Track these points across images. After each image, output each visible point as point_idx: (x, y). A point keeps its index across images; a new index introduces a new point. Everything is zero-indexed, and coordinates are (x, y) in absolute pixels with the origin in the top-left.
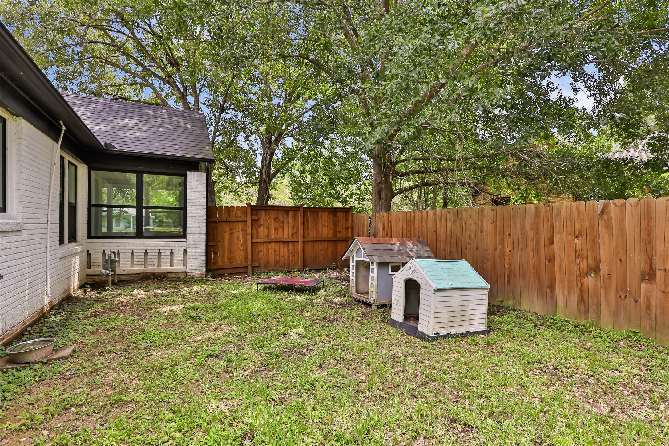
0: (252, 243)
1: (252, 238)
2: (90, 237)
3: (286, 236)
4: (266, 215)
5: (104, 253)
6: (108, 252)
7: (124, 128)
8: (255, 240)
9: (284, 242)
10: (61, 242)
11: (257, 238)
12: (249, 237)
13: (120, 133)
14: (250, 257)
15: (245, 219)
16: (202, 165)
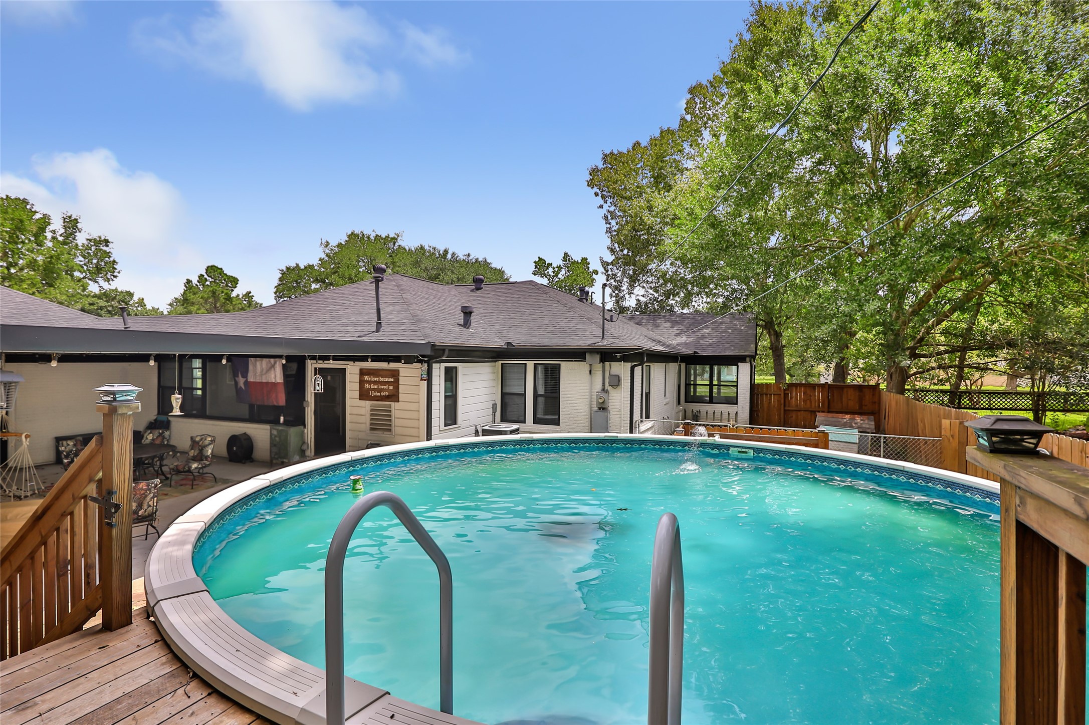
0: (785, 410)
1: (784, 406)
2: (686, 402)
3: (813, 406)
4: (796, 390)
5: (692, 411)
6: (695, 411)
7: (703, 337)
8: (786, 408)
9: (811, 411)
10: (679, 403)
11: (789, 406)
12: (783, 406)
13: (701, 342)
14: (783, 420)
15: (779, 393)
16: (748, 359)
